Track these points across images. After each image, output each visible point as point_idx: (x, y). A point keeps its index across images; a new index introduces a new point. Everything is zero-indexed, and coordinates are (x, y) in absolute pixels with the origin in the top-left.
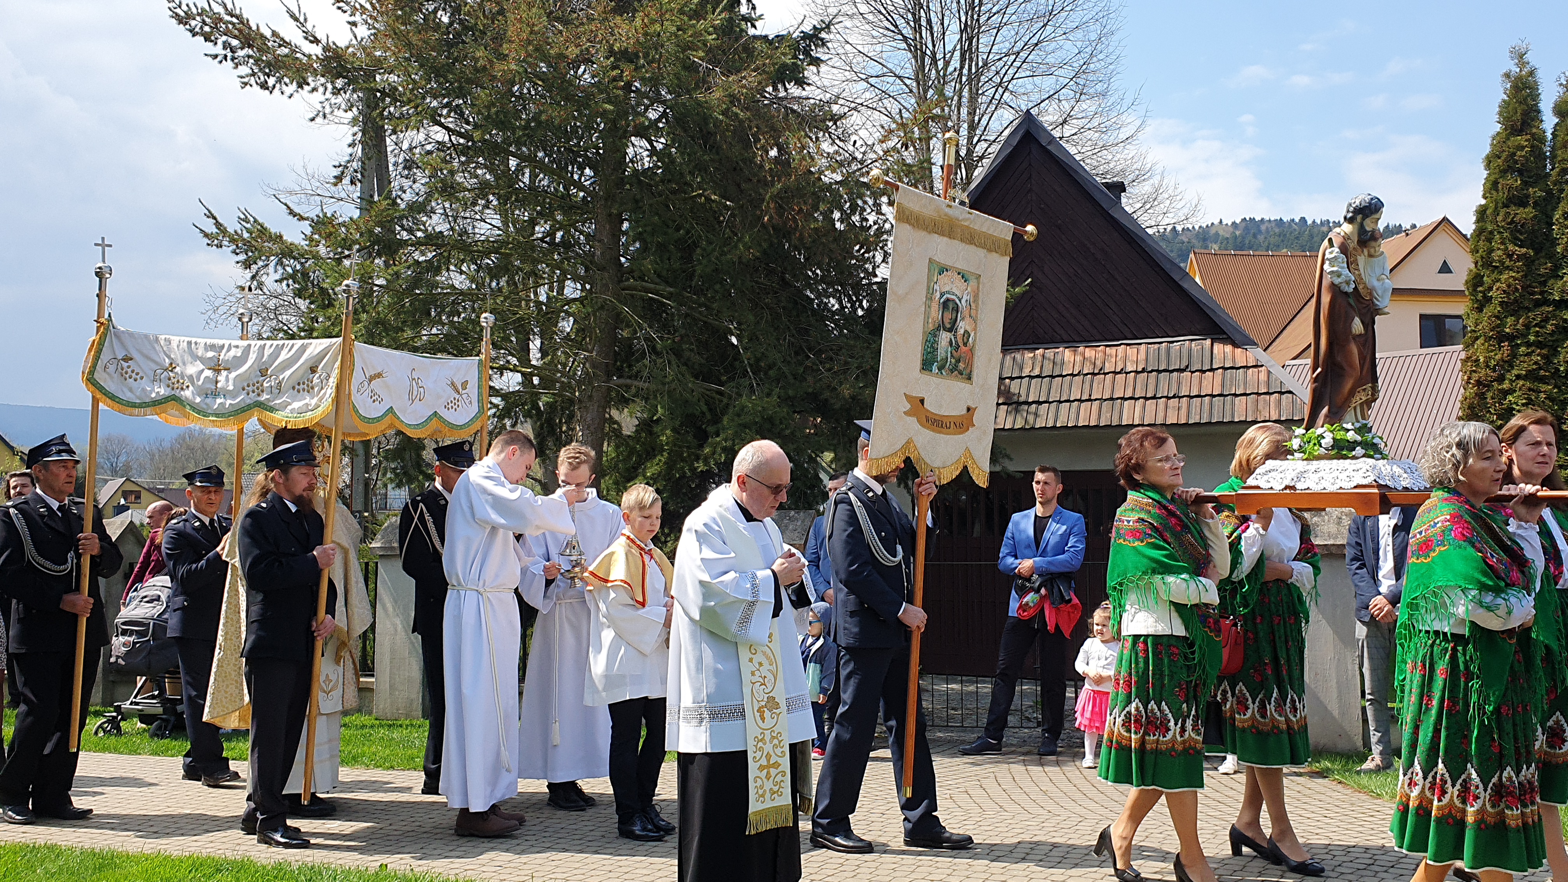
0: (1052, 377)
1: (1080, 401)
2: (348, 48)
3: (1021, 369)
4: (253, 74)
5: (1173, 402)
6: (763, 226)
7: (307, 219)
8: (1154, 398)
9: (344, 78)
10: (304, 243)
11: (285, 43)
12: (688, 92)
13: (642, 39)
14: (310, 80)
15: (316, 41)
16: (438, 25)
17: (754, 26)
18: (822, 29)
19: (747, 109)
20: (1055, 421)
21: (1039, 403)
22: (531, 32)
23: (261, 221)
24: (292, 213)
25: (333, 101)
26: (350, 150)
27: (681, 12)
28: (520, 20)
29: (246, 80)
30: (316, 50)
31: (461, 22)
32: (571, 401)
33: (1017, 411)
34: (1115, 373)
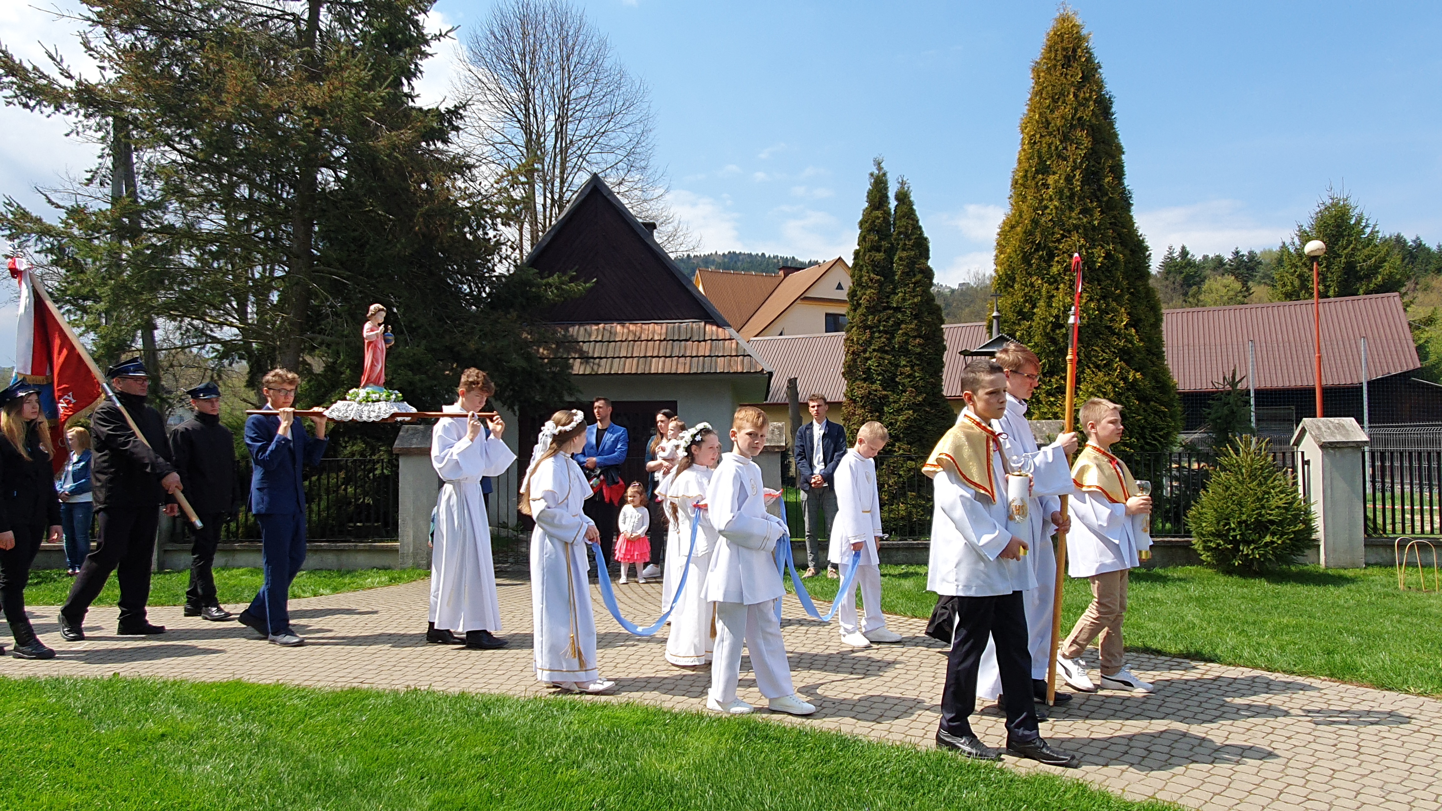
0: (609, 342)
1: (626, 357)
2: (98, 85)
3: (590, 335)
4: (16, 96)
5: (682, 360)
6: (416, 234)
7: (63, 207)
8: (670, 357)
9: (95, 107)
10: (60, 225)
11: (44, 76)
12: (362, 139)
13: (328, 100)
14: (66, 105)
15: (70, 77)
16: (172, 77)
17: (413, 101)
18: (460, 108)
19: (405, 154)
20: (611, 369)
21: (601, 358)
22: (244, 87)
23: (23, 206)
24: (50, 201)
25: (85, 123)
26: (100, 160)
27: (357, 84)
28: (236, 78)
29: (10, 100)
30: (71, 84)
31: (190, 75)
32: (274, 349)
33: (587, 363)
34: (647, 341)
